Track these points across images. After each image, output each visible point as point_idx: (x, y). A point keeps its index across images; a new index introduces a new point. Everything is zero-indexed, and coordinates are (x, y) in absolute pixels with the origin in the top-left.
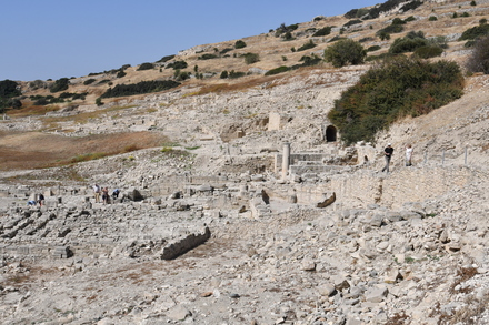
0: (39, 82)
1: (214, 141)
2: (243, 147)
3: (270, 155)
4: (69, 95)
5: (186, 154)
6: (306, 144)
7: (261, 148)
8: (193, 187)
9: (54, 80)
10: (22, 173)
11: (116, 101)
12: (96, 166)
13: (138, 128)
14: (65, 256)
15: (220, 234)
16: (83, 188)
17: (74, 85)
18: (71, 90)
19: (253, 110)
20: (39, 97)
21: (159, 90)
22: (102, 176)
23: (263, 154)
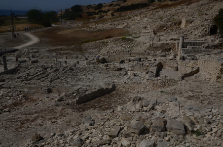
0: (90, 6)
1: (150, 34)
2: (162, 38)
3: (175, 42)
4: (101, 11)
5: (132, 40)
6: (197, 36)
7: (171, 38)
8: (131, 58)
9: (96, 5)
10: (59, 47)
11: (120, 14)
12: (91, 45)
13: (119, 27)
14: (46, 93)
15: (121, 89)
16: (80, 56)
17: (104, 6)
18: (103, 9)
19: (176, 17)
20: (89, 12)
21: (140, 8)
22: (91, 50)
23: (171, 41)
